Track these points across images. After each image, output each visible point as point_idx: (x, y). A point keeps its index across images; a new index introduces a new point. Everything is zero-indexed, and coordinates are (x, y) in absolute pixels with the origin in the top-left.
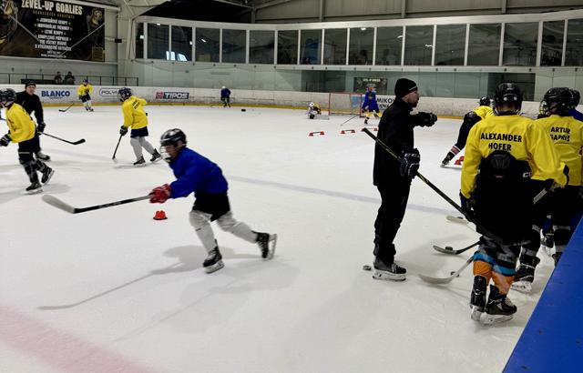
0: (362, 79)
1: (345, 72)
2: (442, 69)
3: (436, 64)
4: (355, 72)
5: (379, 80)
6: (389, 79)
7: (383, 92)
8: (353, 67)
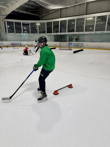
0: (71, 37)
1: (66, 35)
2: (98, 32)
3: (95, 31)
4: (69, 35)
5: (77, 37)
6: (80, 36)
7: (78, 41)
8: (68, 33)
